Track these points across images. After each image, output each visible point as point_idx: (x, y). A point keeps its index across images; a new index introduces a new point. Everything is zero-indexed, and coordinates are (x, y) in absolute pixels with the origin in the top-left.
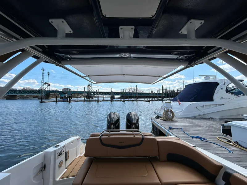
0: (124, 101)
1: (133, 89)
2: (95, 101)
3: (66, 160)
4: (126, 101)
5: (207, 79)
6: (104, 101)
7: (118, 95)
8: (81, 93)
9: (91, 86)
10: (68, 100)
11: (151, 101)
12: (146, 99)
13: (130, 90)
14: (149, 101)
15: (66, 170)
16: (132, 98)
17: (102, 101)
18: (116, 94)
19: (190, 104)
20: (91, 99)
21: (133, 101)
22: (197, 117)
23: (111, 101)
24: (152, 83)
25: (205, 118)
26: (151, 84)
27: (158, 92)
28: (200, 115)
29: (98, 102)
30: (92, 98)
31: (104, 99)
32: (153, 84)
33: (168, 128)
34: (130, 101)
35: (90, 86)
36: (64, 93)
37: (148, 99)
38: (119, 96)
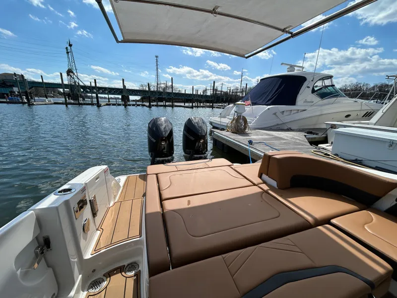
0: (150, 107)
1: (162, 85)
2: (92, 104)
3: (94, 214)
4: (153, 105)
5: (291, 71)
6: (109, 105)
7: (136, 95)
8: (52, 87)
9: (74, 72)
10: (22, 99)
11: (195, 107)
12: (187, 104)
13: (157, 87)
14: (192, 107)
15: (99, 232)
16: (164, 102)
17: (107, 105)
18: (133, 92)
19: (269, 109)
20: (81, 101)
21: (165, 106)
22: (273, 128)
23: (125, 105)
24: (246, 56)
25: (283, 128)
26: (243, 56)
27: (203, 93)
28: (278, 125)
29: (99, 106)
30: (84, 99)
31: (109, 101)
32: (247, 58)
33: (247, 143)
34: (161, 106)
35: (72, 72)
36: (8, 84)
37: (191, 104)
38: (138, 98)
